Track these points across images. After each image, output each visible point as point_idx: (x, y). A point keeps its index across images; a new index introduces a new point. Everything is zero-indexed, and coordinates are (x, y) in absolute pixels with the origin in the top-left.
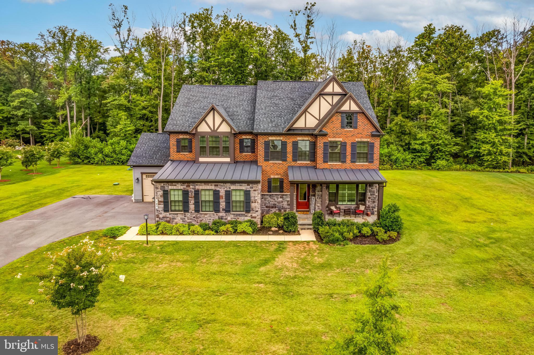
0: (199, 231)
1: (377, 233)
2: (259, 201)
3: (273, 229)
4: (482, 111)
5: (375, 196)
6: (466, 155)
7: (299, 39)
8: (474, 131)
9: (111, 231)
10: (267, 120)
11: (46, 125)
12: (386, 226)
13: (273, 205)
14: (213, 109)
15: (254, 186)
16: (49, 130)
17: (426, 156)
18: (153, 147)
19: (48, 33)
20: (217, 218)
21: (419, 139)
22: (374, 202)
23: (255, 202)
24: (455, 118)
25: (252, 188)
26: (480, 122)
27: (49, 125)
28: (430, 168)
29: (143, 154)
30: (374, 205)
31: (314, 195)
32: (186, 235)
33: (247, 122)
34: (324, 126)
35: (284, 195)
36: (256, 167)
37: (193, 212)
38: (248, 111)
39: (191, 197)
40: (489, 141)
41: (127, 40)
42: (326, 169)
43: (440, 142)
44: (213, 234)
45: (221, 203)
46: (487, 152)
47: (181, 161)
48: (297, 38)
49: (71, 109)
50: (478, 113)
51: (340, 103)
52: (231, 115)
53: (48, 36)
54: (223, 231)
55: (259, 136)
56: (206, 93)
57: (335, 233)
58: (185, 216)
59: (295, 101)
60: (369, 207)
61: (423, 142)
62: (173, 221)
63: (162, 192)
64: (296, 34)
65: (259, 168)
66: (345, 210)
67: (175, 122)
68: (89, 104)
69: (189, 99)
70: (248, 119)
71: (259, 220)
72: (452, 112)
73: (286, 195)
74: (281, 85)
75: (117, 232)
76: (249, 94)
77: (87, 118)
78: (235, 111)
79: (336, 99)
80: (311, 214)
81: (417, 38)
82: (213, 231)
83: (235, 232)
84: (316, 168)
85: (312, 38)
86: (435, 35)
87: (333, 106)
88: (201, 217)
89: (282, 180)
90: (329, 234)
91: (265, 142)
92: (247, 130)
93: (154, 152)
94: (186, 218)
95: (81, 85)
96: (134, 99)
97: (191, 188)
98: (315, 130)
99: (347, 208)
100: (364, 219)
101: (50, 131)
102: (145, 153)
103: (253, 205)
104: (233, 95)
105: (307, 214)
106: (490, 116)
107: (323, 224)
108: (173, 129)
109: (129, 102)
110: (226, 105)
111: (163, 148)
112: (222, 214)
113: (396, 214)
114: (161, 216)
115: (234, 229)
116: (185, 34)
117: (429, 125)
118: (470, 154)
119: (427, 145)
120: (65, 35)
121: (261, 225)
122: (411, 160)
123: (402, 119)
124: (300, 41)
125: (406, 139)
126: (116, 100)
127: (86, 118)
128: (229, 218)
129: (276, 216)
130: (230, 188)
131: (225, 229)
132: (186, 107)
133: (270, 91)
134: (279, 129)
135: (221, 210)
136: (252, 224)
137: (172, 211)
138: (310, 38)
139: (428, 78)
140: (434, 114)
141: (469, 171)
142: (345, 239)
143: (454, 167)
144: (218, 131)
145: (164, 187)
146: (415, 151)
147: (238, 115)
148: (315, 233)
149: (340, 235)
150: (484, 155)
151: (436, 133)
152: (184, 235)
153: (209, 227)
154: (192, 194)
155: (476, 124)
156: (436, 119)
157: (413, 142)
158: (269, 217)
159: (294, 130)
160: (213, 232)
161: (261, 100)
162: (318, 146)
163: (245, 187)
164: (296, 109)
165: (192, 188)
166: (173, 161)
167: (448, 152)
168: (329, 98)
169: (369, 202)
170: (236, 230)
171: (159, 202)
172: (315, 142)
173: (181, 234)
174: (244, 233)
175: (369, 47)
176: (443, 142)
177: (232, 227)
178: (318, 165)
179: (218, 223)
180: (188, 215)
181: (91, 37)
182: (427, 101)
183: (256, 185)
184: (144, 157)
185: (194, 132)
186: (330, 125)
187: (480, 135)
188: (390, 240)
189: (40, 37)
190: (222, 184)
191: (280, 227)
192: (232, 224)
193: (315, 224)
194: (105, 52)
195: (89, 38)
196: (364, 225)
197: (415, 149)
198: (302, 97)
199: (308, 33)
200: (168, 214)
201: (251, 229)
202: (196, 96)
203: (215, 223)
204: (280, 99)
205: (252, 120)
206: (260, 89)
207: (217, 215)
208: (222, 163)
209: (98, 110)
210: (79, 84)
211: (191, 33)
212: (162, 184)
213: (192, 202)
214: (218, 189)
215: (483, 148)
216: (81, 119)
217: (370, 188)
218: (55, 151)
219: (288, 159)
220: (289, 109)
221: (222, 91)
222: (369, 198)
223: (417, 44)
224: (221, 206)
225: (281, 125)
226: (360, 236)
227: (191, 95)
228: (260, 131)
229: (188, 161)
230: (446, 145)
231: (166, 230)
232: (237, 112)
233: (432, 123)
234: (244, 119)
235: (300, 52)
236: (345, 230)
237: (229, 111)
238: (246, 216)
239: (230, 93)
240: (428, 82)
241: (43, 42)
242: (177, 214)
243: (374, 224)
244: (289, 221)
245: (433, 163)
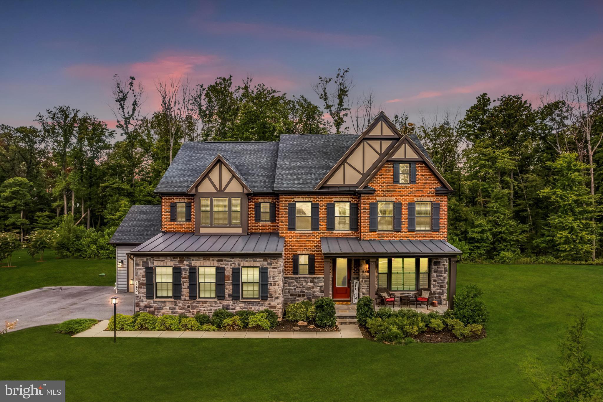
0: (193, 324)
1: (453, 326)
2: (281, 284)
3: (301, 323)
4: (555, 190)
5: (442, 278)
6: (536, 245)
7: (331, 111)
8: (545, 216)
9: (69, 324)
10: (292, 176)
11: (40, 219)
12: (464, 316)
13: (301, 292)
14: (219, 161)
15: (273, 261)
16: (43, 224)
17: (487, 247)
18: (145, 221)
19: (47, 114)
20: (221, 308)
21: (478, 226)
22: (441, 286)
23: (275, 285)
24: (519, 202)
25: (270, 264)
26: (553, 203)
27: (44, 219)
28: (493, 262)
29: (130, 230)
30: (441, 291)
31: (358, 278)
32: (175, 330)
33: (265, 181)
34: (370, 180)
35: (315, 278)
36: (277, 239)
37: (187, 298)
38: (267, 169)
39: (185, 278)
40: (566, 225)
41: (132, 115)
42: (374, 240)
43: (504, 228)
44: (214, 330)
45: (227, 287)
46: (564, 239)
47: (175, 233)
48: (328, 110)
49: (69, 199)
50: (549, 193)
51: (392, 150)
52: (245, 174)
53: (47, 117)
54: (228, 325)
55: (281, 197)
56: (214, 150)
57: (391, 327)
58: (176, 305)
59: (330, 155)
60: (435, 294)
61: (483, 230)
62: (158, 312)
63: (144, 270)
64: (327, 105)
65: (280, 240)
66: (401, 298)
67: (170, 182)
68: (89, 194)
69: (191, 156)
70: (267, 178)
71: (281, 310)
72: (516, 193)
73: (318, 278)
74: (310, 139)
75: (76, 327)
76: (269, 150)
77: (87, 211)
78: (250, 170)
79: (386, 145)
80: (354, 304)
81: (468, 111)
82: (213, 325)
83: (245, 327)
84: (360, 240)
85: (346, 109)
86: (490, 107)
87: (382, 156)
88: (197, 307)
89: (312, 257)
90: (382, 328)
91: (289, 204)
92: (265, 190)
93: (145, 227)
94: (177, 308)
95: (82, 172)
96: (137, 183)
97: (185, 264)
98: (358, 187)
99: (404, 295)
100: (430, 310)
101: (44, 226)
102: (134, 229)
103: (272, 289)
104: (249, 152)
105: (348, 305)
106: (565, 196)
107: (373, 315)
108: (167, 190)
109: (131, 186)
110: (239, 163)
111: (157, 222)
112: (228, 302)
113: (477, 299)
114: (142, 304)
115: (244, 322)
116: (200, 110)
117: (488, 209)
118: (540, 243)
119: (488, 234)
120: (67, 117)
121: (283, 318)
122: (469, 251)
123: (456, 202)
124: (331, 114)
125: (462, 226)
126: (117, 183)
127: (85, 211)
128: (238, 309)
129: (304, 305)
130: (239, 264)
131: (231, 323)
132: (186, 165)
133: (297, 145)
134: (309, 187)
135: (227, 296)
136: (270, 315)
137: (157, 297)
138: (343, 109)
139: (485, 153)
140: (495, 196)
141: (542, 263)
142: (407, 334)
143: (523, 259)
144: (226, 191)
145: (147, 263)
146: (472, 241)
147: (254, 174)
148: (360, 328)
149: (398, 329)
150: (559, 244)
151: (498, 218)
152: (172, 330)
153: (209, 320)
154: (185, 274)
155: (547, 207)
156: (497, 202)
157: (470, 230)
158: (294, 307)
159: (328, 187)
160: (214, 327)
161: (285, 155)
162: (362, 208)
163: (260, 262)
164: (331, 164)
165: (187, 265)
166: (164, 233)
167: (513, 241)
168: (376, 144)
169: (434, 286)
170: (247, 324)
171: (140, 284)
172: (357, 204)
173: (168, 329)
174: (258, 328)
175: (412, 124)
176: (507, 230)
177: (241, 320)
178: (362, 234)
179: (222, 313)
180: (180, 303)
181: (94, 118)
182: (485, 181)
183: (276, 261)
184: (132, 233)
185: (193, 192)
186: (379, 179)
187: (554, 219)
188: (472, 336)
189: (38, 118)
190: (228, 259)
191: (310, 321)
192: (241, 315)
193: (362, 315)
194: (110, 135)
195: (93, 118)
196: (431, 316)
197: (474, 238)
198: (338, 151)
199: (341, 104)
200: (152, 301)
201: (268, 323)
202: (201, 154)
203: (217, 314)
204: (309, 154)
205: (272, 178)
206: (283, 143)
207: (221, 303)
208: (231, 235)
209: (101, 201)
210: (79, 171)
211: (207, 108)
212: (145, 259)
213: (185, 284)
214: (222, 266)
215: (559, 235)
216: (81, 212)
217: (436, 267)
218: (38, 241)
219: (321, 228)
220: (322, 165)
221: (234, 148)
222: (435, 281)
223: (470, 117)
224: (226, 291)
225: (311, 182)
226: (428, 332)
227: (194, 152)
228: (282, 189)
229: (185, 233)
230: (511, 233)
231: (146, 323)
232: (253, 170)
233: (493, 207)
234: (261, 178)
235: (331, 126)
236: (405, 322)
237: (242, 170)
238: (262, 305)
239: (244, 150)
240: (486, 158)
241: (41, 124)
242: (165, 301)
243: (447, 315)
244: (323, 310)
245: (496, 255)
